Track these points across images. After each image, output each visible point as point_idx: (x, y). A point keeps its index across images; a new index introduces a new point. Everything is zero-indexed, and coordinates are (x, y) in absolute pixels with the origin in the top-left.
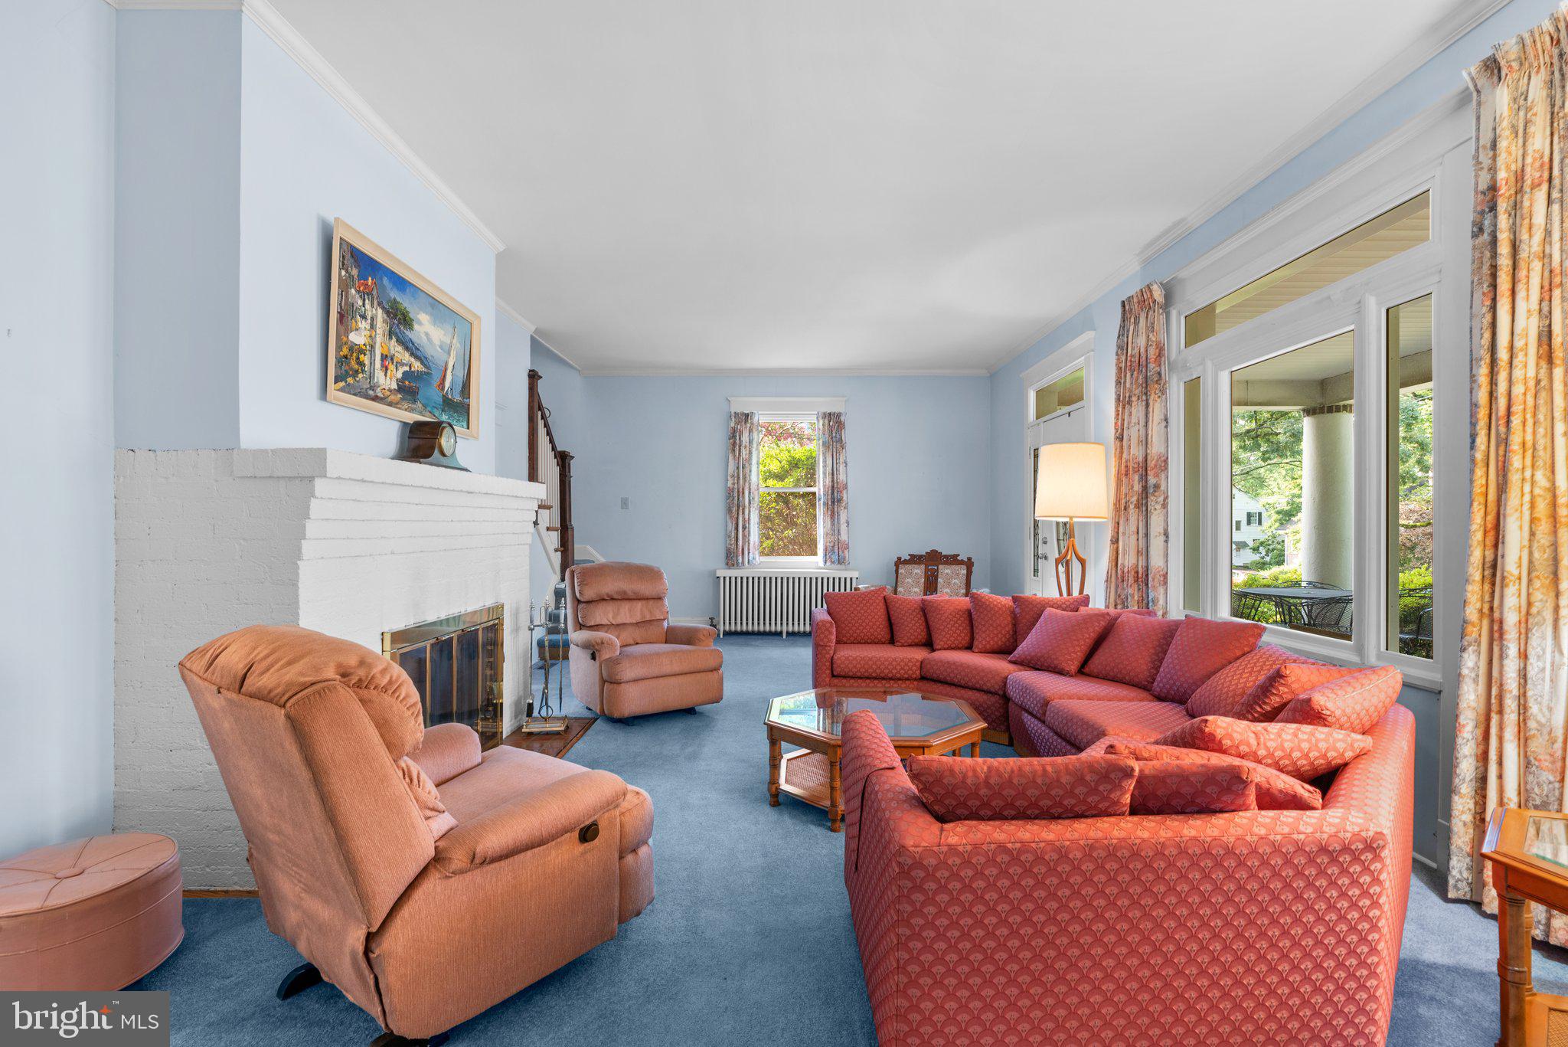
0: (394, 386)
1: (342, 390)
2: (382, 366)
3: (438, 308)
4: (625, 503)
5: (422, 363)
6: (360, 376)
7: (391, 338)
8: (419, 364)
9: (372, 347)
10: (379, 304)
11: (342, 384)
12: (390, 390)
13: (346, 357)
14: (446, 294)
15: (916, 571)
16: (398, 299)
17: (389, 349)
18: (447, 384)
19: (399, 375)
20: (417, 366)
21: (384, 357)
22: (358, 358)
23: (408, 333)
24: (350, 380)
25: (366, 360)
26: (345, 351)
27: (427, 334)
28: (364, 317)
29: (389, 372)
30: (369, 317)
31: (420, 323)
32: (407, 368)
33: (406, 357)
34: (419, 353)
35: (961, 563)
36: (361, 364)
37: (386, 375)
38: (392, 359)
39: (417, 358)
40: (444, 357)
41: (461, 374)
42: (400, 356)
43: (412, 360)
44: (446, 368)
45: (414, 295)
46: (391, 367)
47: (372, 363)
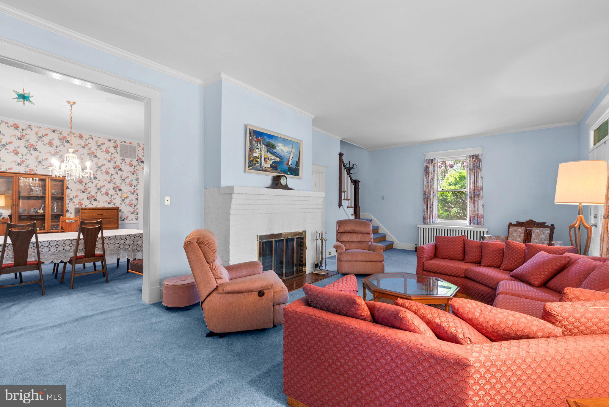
0: (269, 166)
1: (251, 169)
2: (265, 161)
3: (285, 141)
4: (383, 198)
5: (279, 158)
6: (257, 165)
7: (268, 153)
8: (278, 159)
9: (261, 156)
10: (263, 144)
12: (268, 168)
13: (252, 160)
14: (288, 136)
15: (519, 230)
16: (270, 141)
17: (267, 156)
18: (290, 163)
19: (271, 163)
20: (277, 159)
21: (265, 159)
22: (256, 160)
23: (274, 150)
24: (254, 166)
25: (259, 160)
26: (252, 158)
27: (281, 150)
28: (258, 148)
29: (267, 163)
30: (259, 148)
31: (278, 147)
32: (274, 161)
33: (274, 157)
34: (278, 156)
35: (547, 227)
36: (257, 161)
37: (266, 163)
38: (268, 159)
39: (277, 157)
40: (289, 155)
41: (296, 160)
42: (271, 157)
43: (276, 158)
44: (289, 159)
45: (276, 139)
46: (268, 161)
47: (261, 161)
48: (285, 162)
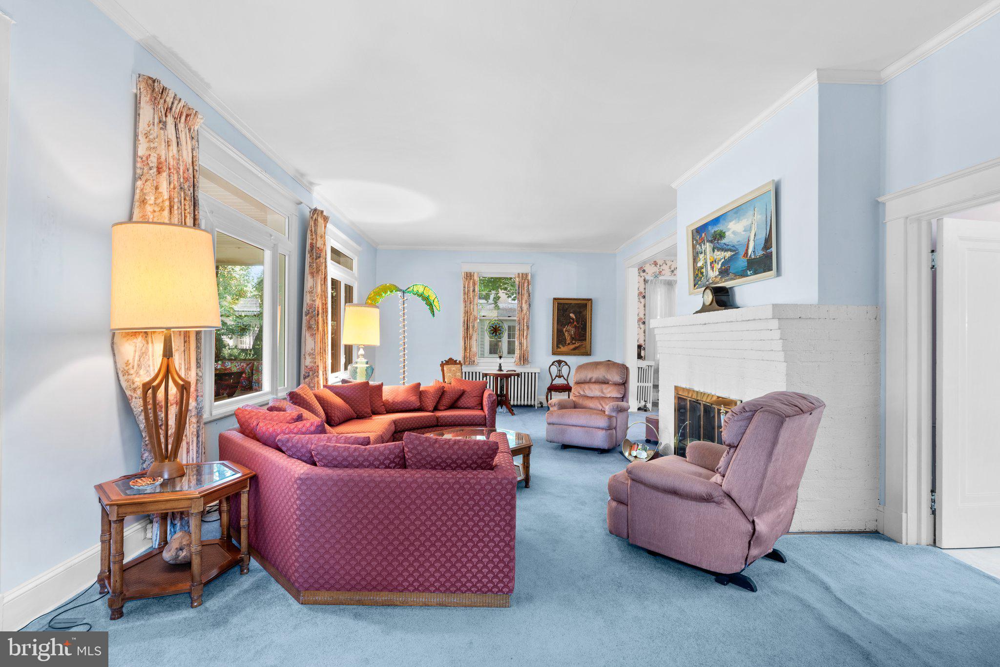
0: (718, 273)
1: (697, 288)
2: (711, 268)
3: (738, 211)
5: (730, 250)
6: (703, 278)
7: (714, 251)
8: (729, 253)
11: (697, 286)
12: (716, 277)
13: (697, 274)
14: (738, 199)
16: (716, 230)
17: (714, 257)
18: (750, 251)
19: (720, 266)
20: (728, 254)
21: (711, 263)
22: (701, 271)
23: (723, 241)
24: (699, 283)
25: (704, 270)
26: (696, 272)
27: (733, 232)
28: (701, 253)
29: (714, 269)
30: (703, 251)
31: (729, 230)
32: (724, 260)
33: (723, 254)
34: (729, 247)
36: (702, 273)
37: (713, 271)
38: (715, 261)
39: (726, 250)
40: (747, 234)
41: (762, 236)
42: (719, 257)
43: (726, 253)
44: (749, 241)
45: (724, 219)
46: (716, 265)
47: (707, 271)
48: (742, 253)
